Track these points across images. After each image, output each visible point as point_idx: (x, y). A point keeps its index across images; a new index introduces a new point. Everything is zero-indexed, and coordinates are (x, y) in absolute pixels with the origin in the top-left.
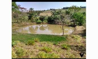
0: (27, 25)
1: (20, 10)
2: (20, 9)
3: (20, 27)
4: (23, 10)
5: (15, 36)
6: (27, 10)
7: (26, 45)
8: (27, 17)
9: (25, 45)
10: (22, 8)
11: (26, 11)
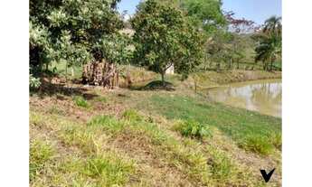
0: (245, 80)
1: (231, 28)
2: (231, 25)
3: (222, 83)
4: (241, 26)
5: (207, 110)
6: (255, 25)
7: (240, 147)
8: (250, 53)
9: (236, 148)
10: (239, 22)
11: (252, 32)
